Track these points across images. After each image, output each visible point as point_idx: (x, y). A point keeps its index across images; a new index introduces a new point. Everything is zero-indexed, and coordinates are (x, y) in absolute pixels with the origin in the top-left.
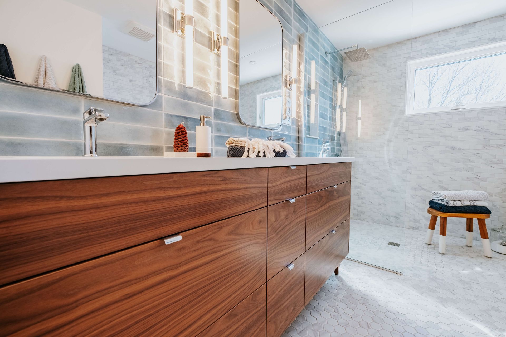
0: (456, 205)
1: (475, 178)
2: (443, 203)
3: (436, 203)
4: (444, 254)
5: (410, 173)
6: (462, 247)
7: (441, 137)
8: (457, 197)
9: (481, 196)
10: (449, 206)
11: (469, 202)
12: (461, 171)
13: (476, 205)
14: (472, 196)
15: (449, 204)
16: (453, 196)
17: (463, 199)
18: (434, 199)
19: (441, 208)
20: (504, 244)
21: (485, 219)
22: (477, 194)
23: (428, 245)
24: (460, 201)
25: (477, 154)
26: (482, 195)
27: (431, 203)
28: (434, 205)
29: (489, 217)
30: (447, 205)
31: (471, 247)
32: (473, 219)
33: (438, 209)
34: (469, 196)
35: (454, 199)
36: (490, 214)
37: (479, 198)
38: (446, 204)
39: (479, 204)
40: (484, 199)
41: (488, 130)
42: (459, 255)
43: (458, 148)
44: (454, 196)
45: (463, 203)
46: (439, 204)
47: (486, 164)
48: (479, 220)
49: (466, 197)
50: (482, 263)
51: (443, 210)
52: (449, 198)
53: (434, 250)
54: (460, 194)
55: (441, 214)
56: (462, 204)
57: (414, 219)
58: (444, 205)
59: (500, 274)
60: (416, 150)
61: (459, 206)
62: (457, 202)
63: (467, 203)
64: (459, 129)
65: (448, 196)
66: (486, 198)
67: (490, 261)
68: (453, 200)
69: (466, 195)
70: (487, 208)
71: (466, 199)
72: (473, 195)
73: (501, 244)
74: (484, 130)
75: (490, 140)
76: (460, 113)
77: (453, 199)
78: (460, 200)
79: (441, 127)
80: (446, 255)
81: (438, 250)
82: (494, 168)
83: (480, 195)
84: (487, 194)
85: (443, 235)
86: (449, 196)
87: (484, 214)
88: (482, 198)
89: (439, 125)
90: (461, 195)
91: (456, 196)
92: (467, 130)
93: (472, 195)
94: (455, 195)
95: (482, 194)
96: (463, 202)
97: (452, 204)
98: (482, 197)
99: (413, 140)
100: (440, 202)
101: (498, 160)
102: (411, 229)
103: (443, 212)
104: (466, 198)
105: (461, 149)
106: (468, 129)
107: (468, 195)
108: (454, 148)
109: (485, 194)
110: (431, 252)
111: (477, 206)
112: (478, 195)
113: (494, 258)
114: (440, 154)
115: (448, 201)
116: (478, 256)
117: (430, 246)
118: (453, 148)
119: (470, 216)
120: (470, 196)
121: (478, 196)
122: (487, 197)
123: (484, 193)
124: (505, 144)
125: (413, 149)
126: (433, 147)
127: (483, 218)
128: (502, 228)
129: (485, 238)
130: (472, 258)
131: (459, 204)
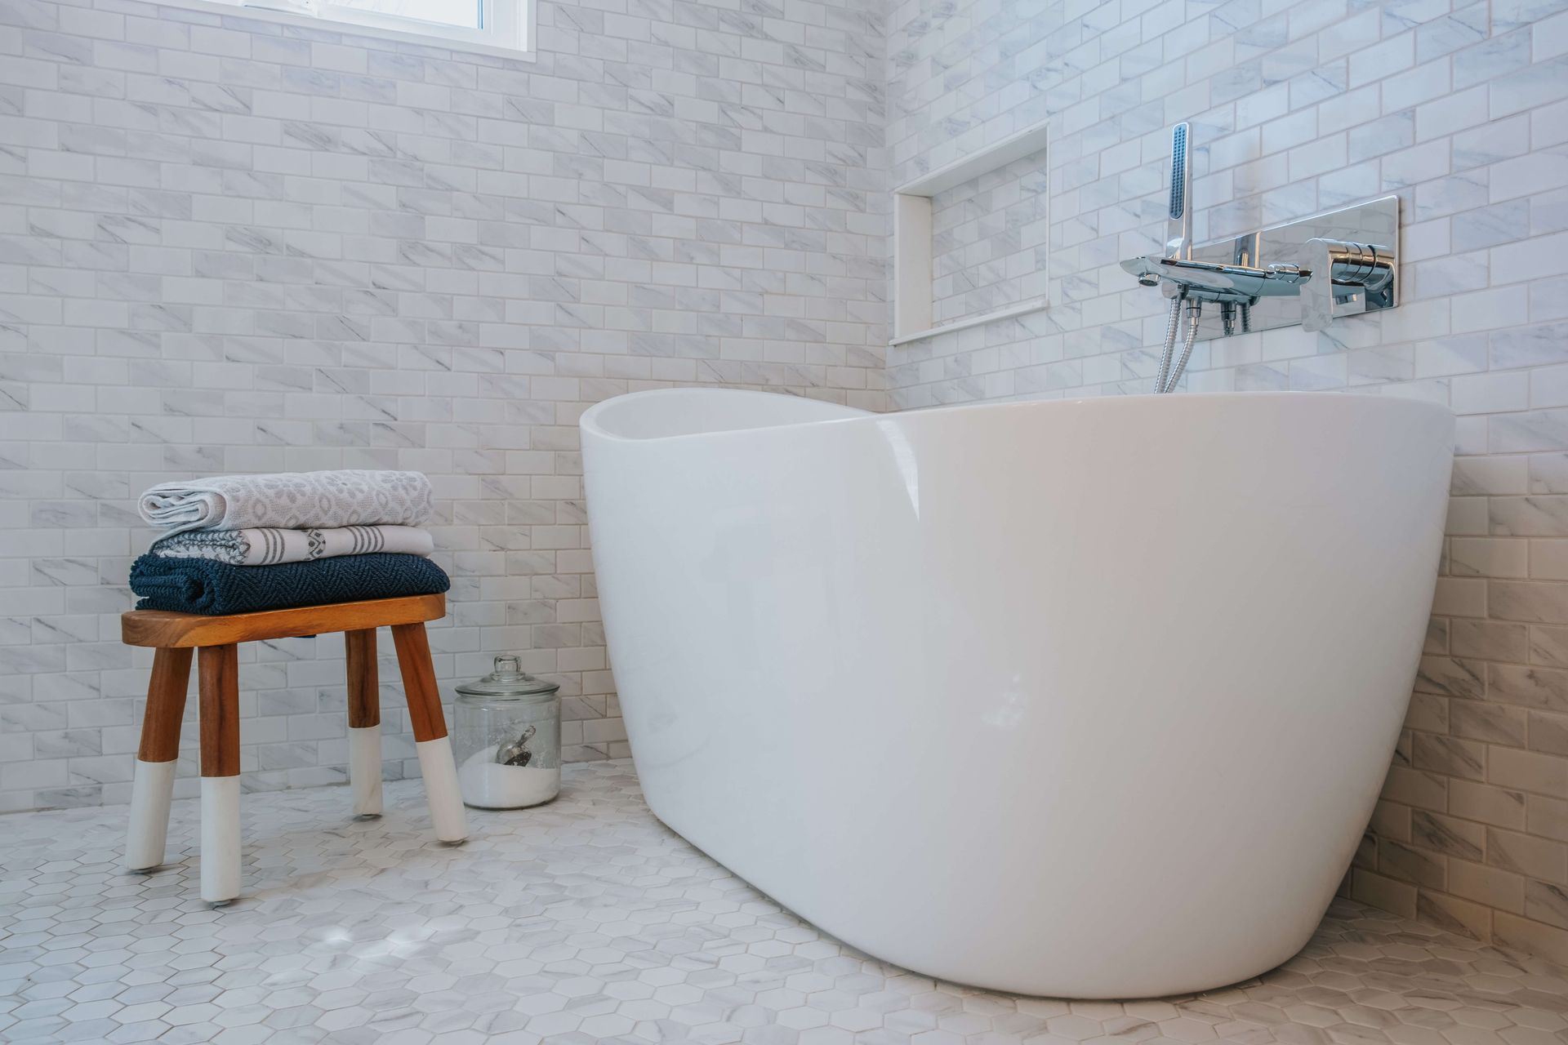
0: (284, 559)
1: (376, 424)
2: (209, 553)
3: (171, 565)
4: (232, 902)
5: (23, 406)
6: (334, 832)
7: (195, 163)
8: (284, 501)
9: (401, 492)
10: (241, 567)
11: (351, 534)
12: (311, 389)
13: (386, 549)
14: (360, 496)
15: (242, 548)
16: (262, 498)
17: (317, 517)
18: (159, 545)
19: (197, 589)
20: (507, 759)
21: (427, 624)
22: (384, 481)
23: (143, 878)
24: (302, 528)
25: (372, 289)
26: (405, 488)
27: (142, 573)
28: (160, 580)
29: (441, 613)
30: (232, 562)
31: (376, 817)
32: (373, 630)
33: (183, 598)
34: (345, 495)
35: (271, 517)
36: (447, 594)
37: (392, 504)
38: (224, 556)
39: (394, 539)
40: (415, 510)
41: (416, 158)
42: (319, 879)
43: (288, 247)
44: (267, 497)
45: (321, 539)
46: (190, 563)
47: (415, 347)
48: (400, 631)
49: (329, 501)
50: (426, 884)
51: (213, 600)
52: (238, 514)
53: (177, 895)
54: (296, 485)
55: (199, 630)
56: (311, 544)
57: (66, 736)
58: (217, 564)
59: (506, 911)
60: (50, 235)
61: (299, 563)
62: (285, 533)
63: (338, 542)
64: (287, 133)
65: (236, 499)
66: (421, 506)
67: (459, 861)
68: (264, 521)
69: (333, 489)
70: (429, 563)
71: (331, 513)
72: (365, 488)
73: (498, 760)
74: (399, 154)
75: (427, 217)
76: (287, 33)
77: (265, 514)
78: (302, 520)
79: (194, 100)
80: (243, 906)
81: (198, 890)
82: (449, 369)
83: (395, 488)
84: (424, 484)
85: (220, 772)
86: (242, 494)
87: (418, 598)
88: (408, 503)
89: (181, 86)
90: (308, 489)
91: (279, 495)
92: (323, 141)
93: (361, 487)
94: (271, 493)
95: (405, 482)
96: (318, 535)
97: (258, 549)
98: (406, 497)
99: (24, 159)
100: (194, 553)
101: (460, 327)
102: (49, 809)
103: (213, 614)
104: (330, 507)
105: (302, 254)
106: (329, 141)
107: (341, 491)
108: (270, 244)
109: (418, 484)
110: (155, 917)
111: (386, 554)
112: (388, 486)
113: (476, 839)
114: (200, 274)
115: (234, 534)
116: (408, 855)
117: (155, 882)
118: (264, 244)
119: (358, 614)
120: (352, 495)
121: (388, 495)
122: (428, 502)
123: (413, 479)
124: (482, 244)
125: (32, 228)
126: (157, 231)
127: (416, 620)
128: (497, 672)
129: (435, 738)
130: (383, 871)
131: (297, 547)
